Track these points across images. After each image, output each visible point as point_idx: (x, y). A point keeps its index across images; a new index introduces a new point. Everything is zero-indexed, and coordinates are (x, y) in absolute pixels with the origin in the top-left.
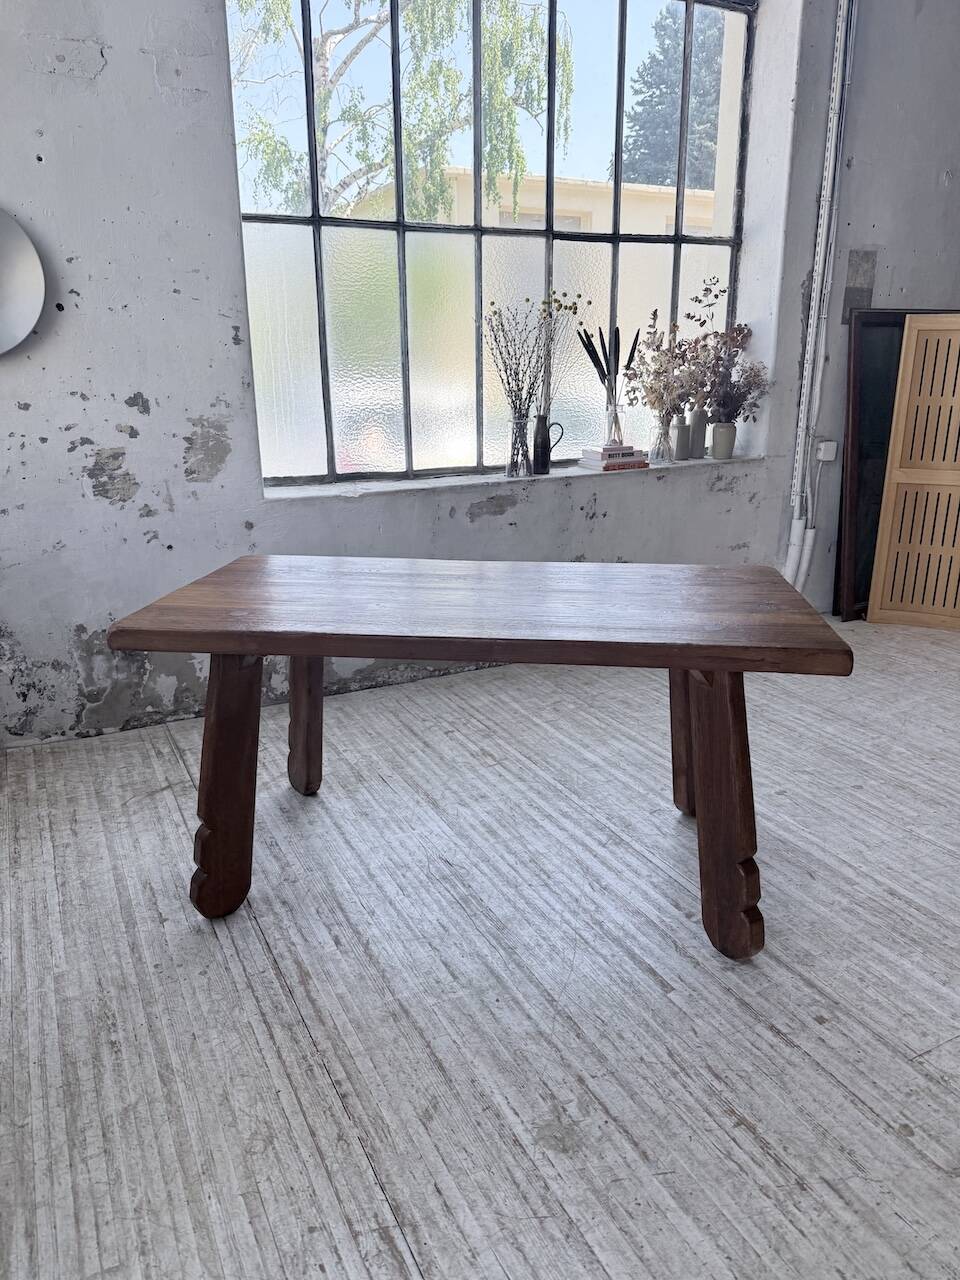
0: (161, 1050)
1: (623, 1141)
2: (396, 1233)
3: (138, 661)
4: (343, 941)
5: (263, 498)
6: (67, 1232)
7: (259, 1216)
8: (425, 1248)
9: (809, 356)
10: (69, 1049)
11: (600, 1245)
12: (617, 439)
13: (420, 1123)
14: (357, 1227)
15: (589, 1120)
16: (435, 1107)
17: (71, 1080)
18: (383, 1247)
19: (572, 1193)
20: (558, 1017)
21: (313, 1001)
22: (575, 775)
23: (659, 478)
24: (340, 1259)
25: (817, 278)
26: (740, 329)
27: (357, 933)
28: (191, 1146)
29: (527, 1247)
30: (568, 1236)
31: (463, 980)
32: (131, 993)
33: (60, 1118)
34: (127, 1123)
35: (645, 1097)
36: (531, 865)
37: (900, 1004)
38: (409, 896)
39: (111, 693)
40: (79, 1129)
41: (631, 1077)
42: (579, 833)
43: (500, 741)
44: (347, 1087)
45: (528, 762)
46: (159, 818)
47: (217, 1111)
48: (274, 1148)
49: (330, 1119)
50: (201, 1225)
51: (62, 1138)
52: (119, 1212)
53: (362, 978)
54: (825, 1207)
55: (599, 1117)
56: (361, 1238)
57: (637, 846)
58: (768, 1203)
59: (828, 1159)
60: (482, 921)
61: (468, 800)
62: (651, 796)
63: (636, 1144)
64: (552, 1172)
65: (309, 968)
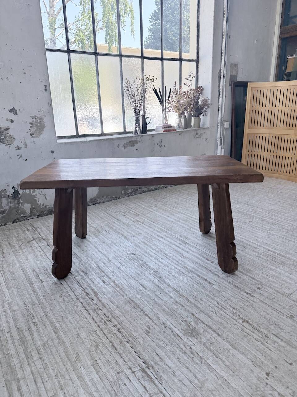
0: (52, 323)
1: (211, 331)
2: (147, 370)
3: (17, 199)
4: (106, 281)
5: (57, 142)
6: (32, 387)
7: (99, 371)
8: (158, 373)
9: (221, 96)
10: (18, 326)
11: (213, 364)
12: (166, 122)
13: (145, 334)
14: (134, 370)
15: (199, 326)
16: (149, 329)
17: (22, 337)
18: (144, 375)
19: (199, 349)
20: (181, 297)
21: (100, 301)
22: (167, 225)
23: (180, 134)
24: (130, 381)
25: (222, 71)
26: (200, 88)
27: (110, 278)
28: (70, 352)
29: (190, 368)
30: (201, 362)
31: (148, 289)
32: (37, 306)
33: (21, 349)
34: (45, 348)
35: (214, 317)
36: (161, 252)
37: (280, 281)
38: (124, 266)
39: (9, 211)
40: (29, 352)
41: (208, 312)
42: (173, 242)
43: (141, 217)
44: (119, 326)
45: (151, 222)
46: (33, 250)
47: (76, 340)
48: (99, 349)
49: (116, 337)
50: (80, 377)
51: (23, 356)
52: (50, 377)
53: (115, 292)
54: (276, 342)
55: (202, 325)
56: (136, 373)
57: (191, 244)
58: (259, 343)
59: (273, 328)
60: (149, 270)
61: (135, 235)
62: (191, 229)
63: (215, 331)
64: (191, 344)
65: (96, 291)
